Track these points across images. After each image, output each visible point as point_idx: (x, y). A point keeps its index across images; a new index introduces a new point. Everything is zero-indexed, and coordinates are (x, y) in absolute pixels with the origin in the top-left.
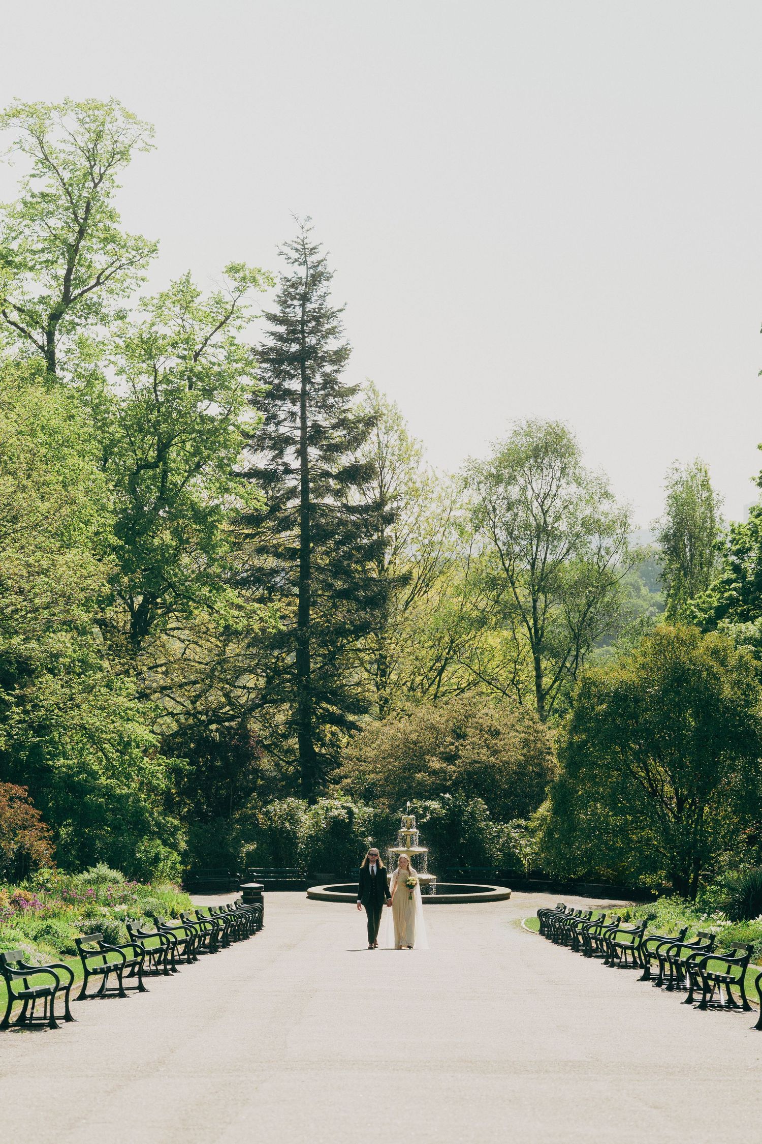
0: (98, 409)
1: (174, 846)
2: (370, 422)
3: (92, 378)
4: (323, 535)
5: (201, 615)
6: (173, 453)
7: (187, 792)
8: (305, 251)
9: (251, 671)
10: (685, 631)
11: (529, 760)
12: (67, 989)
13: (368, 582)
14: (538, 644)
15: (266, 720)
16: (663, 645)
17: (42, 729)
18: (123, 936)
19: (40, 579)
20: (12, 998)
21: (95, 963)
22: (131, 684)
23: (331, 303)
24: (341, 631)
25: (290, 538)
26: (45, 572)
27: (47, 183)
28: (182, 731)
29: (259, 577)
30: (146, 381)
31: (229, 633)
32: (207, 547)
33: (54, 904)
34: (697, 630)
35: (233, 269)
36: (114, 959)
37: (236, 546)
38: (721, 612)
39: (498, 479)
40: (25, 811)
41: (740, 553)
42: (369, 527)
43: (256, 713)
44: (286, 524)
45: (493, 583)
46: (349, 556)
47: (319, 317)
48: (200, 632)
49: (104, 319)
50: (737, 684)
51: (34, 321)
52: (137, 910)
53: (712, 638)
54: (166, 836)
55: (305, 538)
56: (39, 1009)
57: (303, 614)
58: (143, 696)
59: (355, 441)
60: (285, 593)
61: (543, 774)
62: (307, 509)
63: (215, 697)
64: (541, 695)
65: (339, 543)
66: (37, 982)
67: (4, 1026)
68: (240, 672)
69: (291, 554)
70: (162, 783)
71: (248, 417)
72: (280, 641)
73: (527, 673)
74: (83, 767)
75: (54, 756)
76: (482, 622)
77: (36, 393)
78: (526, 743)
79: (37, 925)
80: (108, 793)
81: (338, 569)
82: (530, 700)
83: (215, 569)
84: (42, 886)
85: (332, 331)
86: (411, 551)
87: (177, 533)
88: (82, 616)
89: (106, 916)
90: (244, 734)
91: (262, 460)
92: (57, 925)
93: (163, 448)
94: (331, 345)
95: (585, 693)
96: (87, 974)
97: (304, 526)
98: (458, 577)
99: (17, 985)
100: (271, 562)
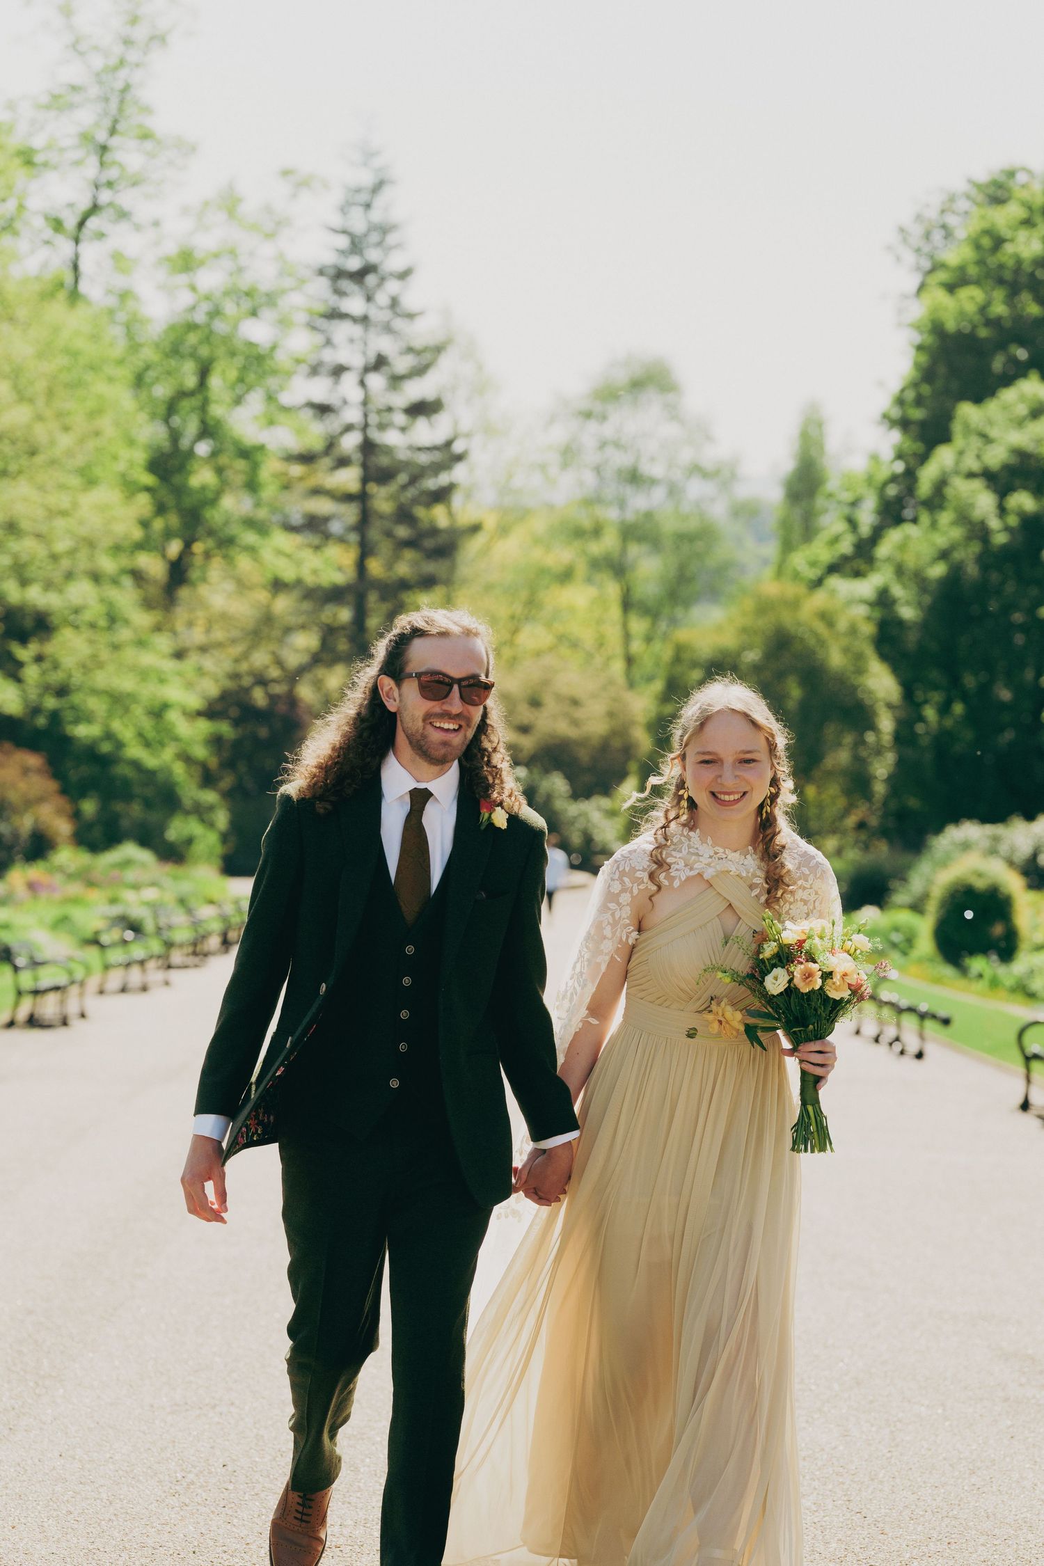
0: (131, 328)
1: (211, 825)
2: (438, 349)
3: (124, 295)
4: (384, 476)
5: (244, 563)
6: (215, 382)
7: (228, 765)
8: (369, 155)
9: (303, 627)
10: (792, 589)
11: (614, 733)
12: (82, 984)
13: (434, 531)
14: (627, 604)
15: (318, 684)
16: (764, 607)
17: (62, 691)
18: (149, 926)
19: (60, 523)
20: (19, 993)
21: (116, 956)
22: (164, 643)
23: (396, 215)
24: (404, 585)
25: (349, 478)
26: (64, 513)
27: (74, 72)
28: (225, 696)
29: (314, 525)
30: (186, 298)
31: (278, 585)
32: (252, 486)
33: (75, 889)
34: (801, 589)
35: (286, 173)
36: (138, 952)
37: (286, 487)
38: (833, 569)
39: (588, 415)
40: (42, 784)
41: (855, 504)
42: (437, 468)
43: (308, 677)
44: (343, 462)
45: (578, 533)
46: (415, 501)
47: (384, 230)
48: (242, 585)
49: (138, 228)
50: (846, 650)
51: (57, 225)
52: (169, 897)
53: (819, 599)
54: (201, 812)
55: (365, 480)
56: (49, 1007)
57: (361, 566)
58: (179, 655)
59: (420, 371)
60: (342, 540)
61: (628, 750)
62: (368, 447)
63: (260, 658)
64: (630, 660)
65: (404, 487)
66: (48, 977)
67: (11, 1024)
68: (288, 630)
69: (348, 498)
70: (200, 752)
71: (300, 342)
72: (334, 595)
73: (613, 634)
74: (109, 736)
75: (77, 721)
76: (566, 576)
77: (57, 310)
78: (611, 714)
79: (52, 913)
80: (136, 765)
81: (404, 515)
82: (618, 666)
83: (262, 514)
84: (61, 869)
85: (398, 246)
86: (487, 496)
87: (219, 471)
88: (108, 565)
89: (135, 904)
90: (292, 701)
91: (319, 390)
92: (77, 914)
93: (204, 373)
94: (394, 262)
95: (677, 659)
96: (107, 967)
97: (364, 466)
98: (539, 524)
99: (26, 980)
100: (323, 506)
